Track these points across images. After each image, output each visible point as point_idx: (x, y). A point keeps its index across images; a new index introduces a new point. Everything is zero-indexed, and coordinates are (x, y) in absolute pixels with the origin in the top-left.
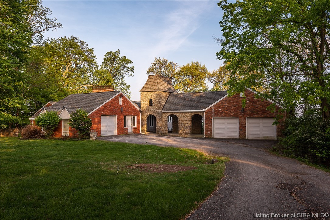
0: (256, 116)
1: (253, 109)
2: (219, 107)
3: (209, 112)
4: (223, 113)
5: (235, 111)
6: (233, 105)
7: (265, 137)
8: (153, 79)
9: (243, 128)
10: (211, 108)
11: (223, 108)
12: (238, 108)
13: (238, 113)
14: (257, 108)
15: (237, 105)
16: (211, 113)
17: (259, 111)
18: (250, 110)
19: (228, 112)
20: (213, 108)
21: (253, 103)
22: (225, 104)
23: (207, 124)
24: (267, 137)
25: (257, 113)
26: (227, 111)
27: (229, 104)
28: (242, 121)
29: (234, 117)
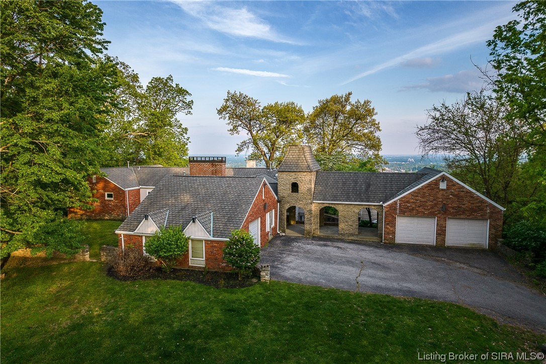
0: (462, 216)
1: (459, 207)
2: (408, 202)
3: (393, 207)
4: (413, 209)
5: (432, 208)
6: (428, 200)
7: (471, 244)
8: (297, 151)
9: (441, 232)
10: (395, 203)
11: (413, 202)
12: (436, 205)
13: (436, 211)
14: (463, 206)
15: (434, 200)
16: (395, 209)
17: (467, 211)
18: (453, 208)
19: (420, 209)
20: (398, 202)
21: (458, 199)
22: (417, 198)
23: (388, 224)
24: (474, 244)
25: (464, 213)
26: (419, 207)
27: (423, 197)
28: (442, 222)
29: (431, 215)
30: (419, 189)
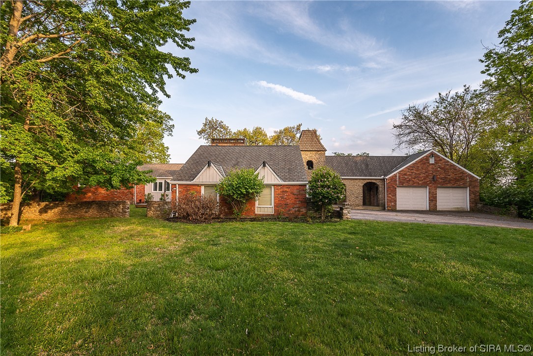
0: (449, 185)
1: (445, 178)
2: (405, 174)
3: (393, 179)
4: (410, 180)
5: (425, 179)
6: (422, 173)
7: (455, 208)
9: (433, 199)
10: (395, 175)
11: (409, 175)
12: (427, 176)
13: (428, 182)
14: (449, 177)
15: (426, 172)
16: (396, 181)
17: (452, 180)
18: (441, 179)
19: (416, 180)
20: (398, 175)
21: (445, 171)
22: (412, 171)
23: (390, 194)
24: (458, 208)
25: (449, 182)
26: (414, 178)
27: (417, 171)
28: (433, 190)
29: (423, 185)
30: (413, 164)
